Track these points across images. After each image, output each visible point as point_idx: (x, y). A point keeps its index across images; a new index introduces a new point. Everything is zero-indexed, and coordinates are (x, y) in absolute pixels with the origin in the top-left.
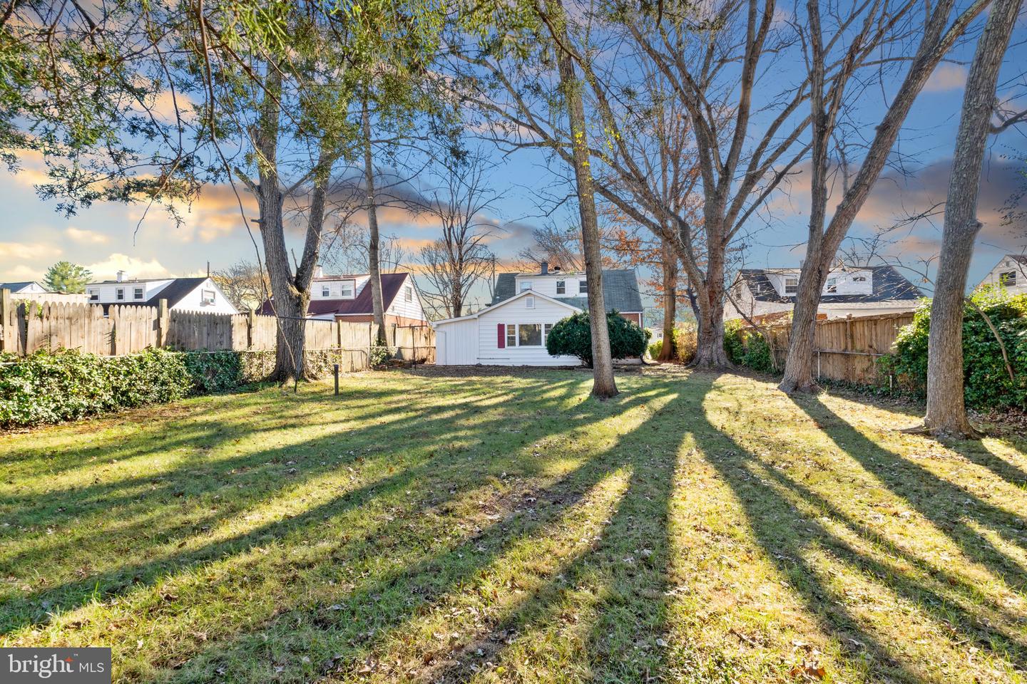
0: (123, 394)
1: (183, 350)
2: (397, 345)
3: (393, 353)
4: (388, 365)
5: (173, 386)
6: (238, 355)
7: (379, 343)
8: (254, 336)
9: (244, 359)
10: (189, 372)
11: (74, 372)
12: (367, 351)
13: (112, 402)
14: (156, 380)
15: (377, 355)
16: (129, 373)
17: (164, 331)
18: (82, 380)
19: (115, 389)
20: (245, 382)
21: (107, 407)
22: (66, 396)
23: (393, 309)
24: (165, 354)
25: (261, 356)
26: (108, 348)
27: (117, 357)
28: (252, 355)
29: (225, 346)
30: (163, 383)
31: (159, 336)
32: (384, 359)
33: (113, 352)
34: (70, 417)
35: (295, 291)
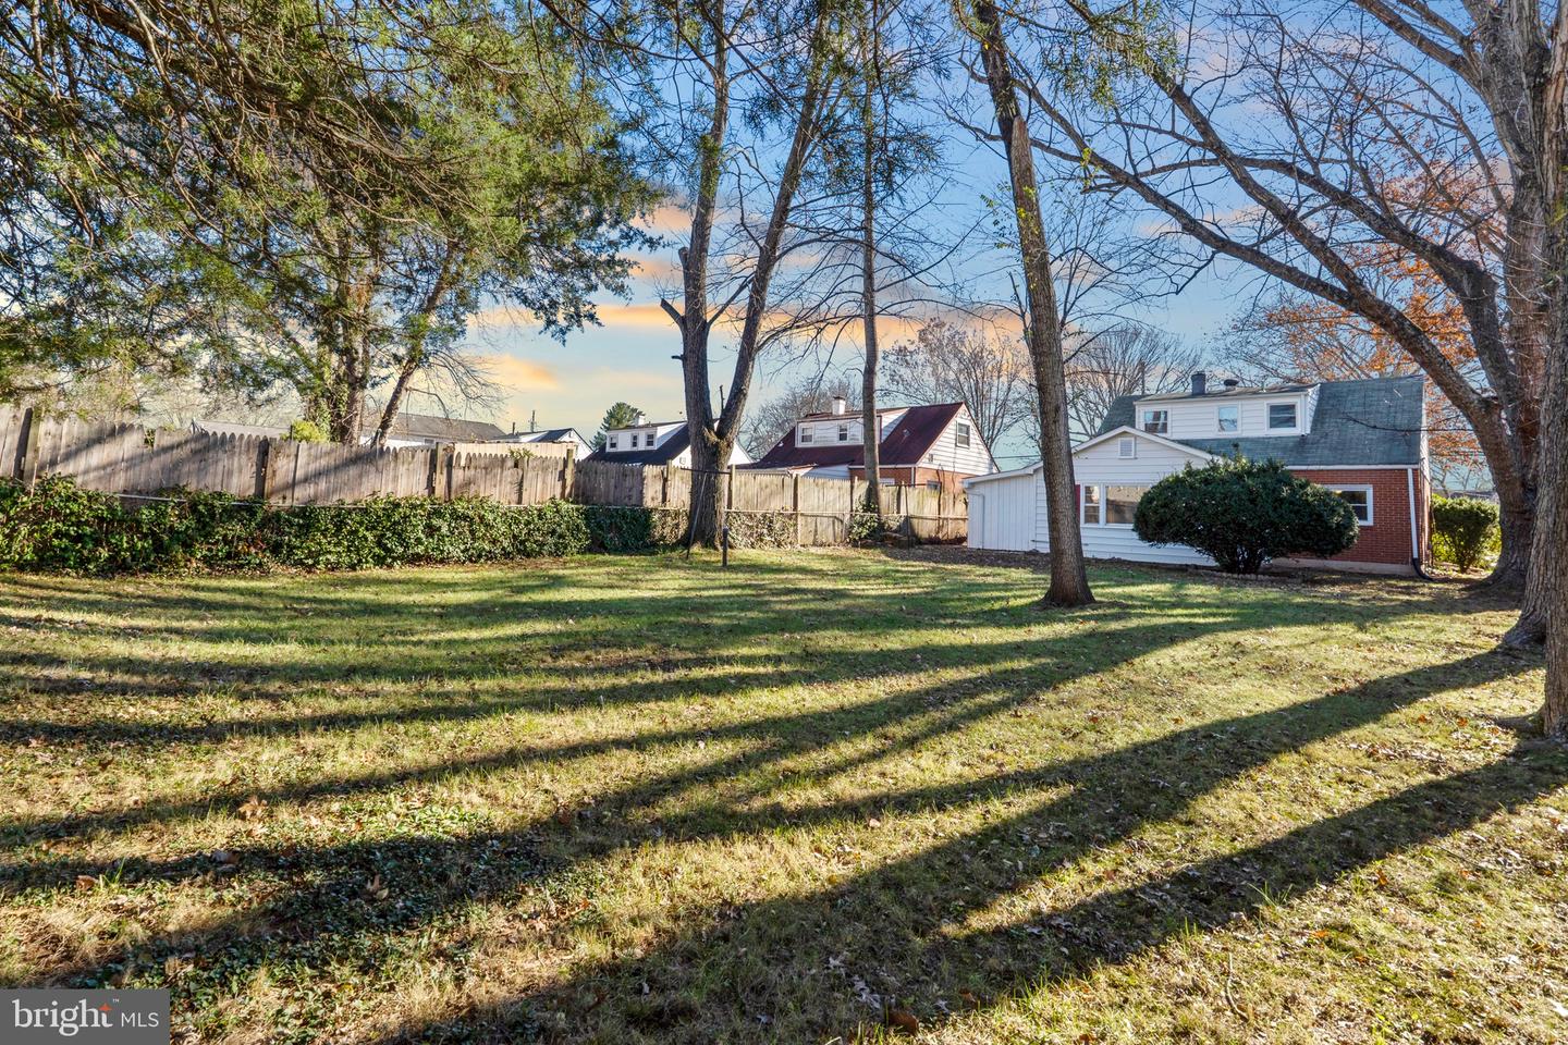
0: (522, 542)
1: (586, 503)
2: (903, 513)
3: (894, 525)
4: (876, 540)
5: (569, 538)
6: (648, 513)
7: (867, 508)
8: (669, 491)
9: (656, 517)
10: (587, 526)
11: (482, 518)
12: (847, 519)
13: (509, 549)
14: (553, 532)
15: (862, 525)
16: (528, 523)
17: (569, 482)
18: (487, 525)
19: (515, 537)
20: (654, 544)
21: (506, 555)
22: (474, 539)
23: (931, 459)
24: (565, 506)
25: (677, 514)
26: (515, 497)
27: (521, 507)
28: (665, 513)
29: (634, 501)
30: (561, 536)
31: (564, 487)
32: (873, 533)
33: (519, 502)
34: (474, 558)
35: (714, 438)
